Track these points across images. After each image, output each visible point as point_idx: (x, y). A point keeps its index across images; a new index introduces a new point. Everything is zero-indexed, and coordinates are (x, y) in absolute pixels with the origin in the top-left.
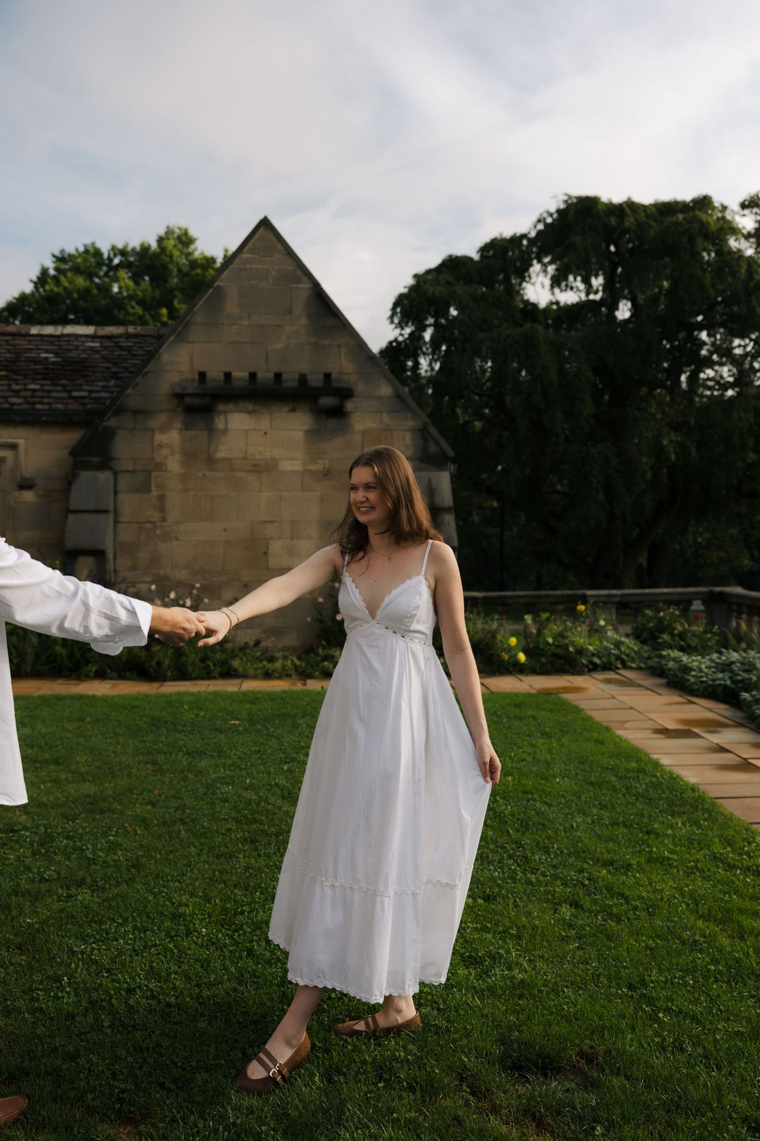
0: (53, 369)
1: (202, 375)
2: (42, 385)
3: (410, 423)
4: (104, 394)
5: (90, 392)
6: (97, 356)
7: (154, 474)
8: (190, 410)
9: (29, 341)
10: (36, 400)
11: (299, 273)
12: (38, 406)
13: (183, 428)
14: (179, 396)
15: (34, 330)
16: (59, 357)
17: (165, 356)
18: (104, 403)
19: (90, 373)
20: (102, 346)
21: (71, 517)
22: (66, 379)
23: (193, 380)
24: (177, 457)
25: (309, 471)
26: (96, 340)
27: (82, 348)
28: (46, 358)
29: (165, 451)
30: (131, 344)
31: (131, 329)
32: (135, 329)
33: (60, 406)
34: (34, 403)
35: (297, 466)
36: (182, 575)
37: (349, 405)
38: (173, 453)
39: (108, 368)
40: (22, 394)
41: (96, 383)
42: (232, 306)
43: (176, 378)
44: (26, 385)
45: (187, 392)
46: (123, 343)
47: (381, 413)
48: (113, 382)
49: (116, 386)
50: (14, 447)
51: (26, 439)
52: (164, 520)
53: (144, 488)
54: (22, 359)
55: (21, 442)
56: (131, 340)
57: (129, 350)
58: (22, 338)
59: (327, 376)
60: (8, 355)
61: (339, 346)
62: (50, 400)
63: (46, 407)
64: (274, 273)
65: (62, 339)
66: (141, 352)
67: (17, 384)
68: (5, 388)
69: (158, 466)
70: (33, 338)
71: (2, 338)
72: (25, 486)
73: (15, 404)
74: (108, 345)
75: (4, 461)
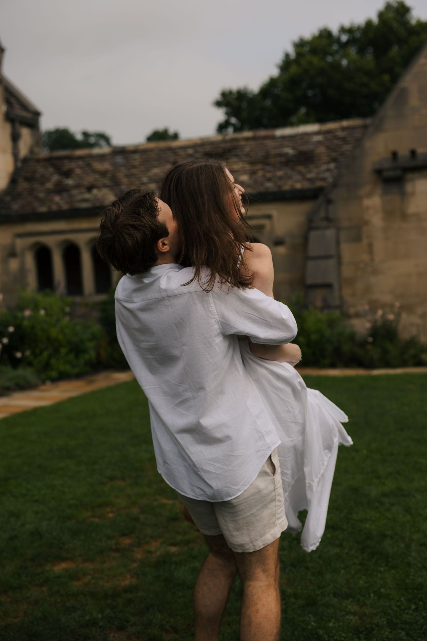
1: (395, 155)
2: (286, 172)
4: (328, 175)
6: (322, 147)
7: (364, 228)
8: (388, 181)
9: (276, 141)
12: (283, 188)
13: (383, 194)
14: (379, 172)
15: (279, 132)
16: (295, 150)
17: (367, 144)
19: (317, 161)
20: (325, 139)
21: (309, 262)
23: (388, 159)
24: (380, 215)
26: (320, 135)
27: (311, 142)
28: (287, 152)
29: (372, 211)
30: (345, 135)
31: (345, 123)
32: (348, 122)
33: (298, 186)
36: (387, 298)
38: (376, 213)
39: (330, 156)
40: (273, 180)
42: (414, 100)
43: (376, 158)
44: (275, 173)
45: (384, 168)
46: (340, 134)
48: (333, 166)
50: (269, 217)
51: (277, 211)
52: (372, 260)
53: (357, 238)
54: (271, 155)
55: (274, 213)
56: (345, 132)
58: (270, 140)
60: (262, 153)
63: (289, 187)
65: (297, 137)
67: (269, 173)
68: (262, 177)
69: (366, 223)
70: (278, 139)
71: (258, 142)
72: (279, 243)
73: (269, 187)
74: (329, 138)
75: (264, 227)
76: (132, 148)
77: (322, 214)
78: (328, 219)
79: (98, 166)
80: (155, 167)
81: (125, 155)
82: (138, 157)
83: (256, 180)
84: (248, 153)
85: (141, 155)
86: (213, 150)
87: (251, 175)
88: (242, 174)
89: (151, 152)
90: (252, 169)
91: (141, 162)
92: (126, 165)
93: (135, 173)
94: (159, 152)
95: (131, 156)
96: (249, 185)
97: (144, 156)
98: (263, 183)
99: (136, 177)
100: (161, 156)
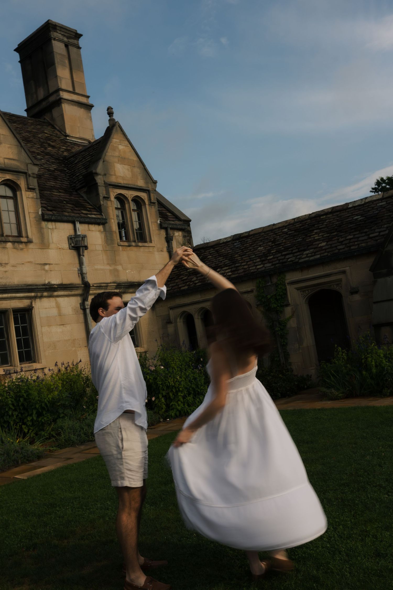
0: (360, 224)
2: (354, 235)
4: (387, 232)
5: (380, 232)
6: (384, 210)
9: (348, 212)
10: (351, 244)
12: (352, 248)
16: (364, 217)
18: (385, 238)
20: (387, 203)
21: (374, 305)
22: (367, 228)
26: (383, 201)
27: (375, 208)
28: (356, 219)
33: (364, 245)
34: (350, 247)
39: (390, 216)
40: (344, 243)
41: (383, 226)
44: (346, 237)
51: (350, 266)
54: (344, 223)
55: (347, 269)
58: (344, 212)
60: (337, 223)
62: (359, 242)
63: (357, 247)
65: (364, 206)
67: (342, 238)
70: (350, 210)
71: (335, 214)
72: (354, 292)
73: (341, 249)
74: (390, 201)
75: (341, 281)
79: (222, 251)
80: (260, 246)
81: (241, 240)
82: (249, 240)
83: (331, 245)
84: (326, 225)
85: (251, 238)
86: (300, 227)
87: (327, 242)
88: (321, 242)
89: (258, 235)
90: (328, 236)
91: (251, 244)
92: (240, 248)
93: (246, 252)
94: (263, 234)
95: (244, 240)
96: (326, 249)
97: (253, 239)
98: (336, 247)
99: (246, 256)
100: (265, 237)
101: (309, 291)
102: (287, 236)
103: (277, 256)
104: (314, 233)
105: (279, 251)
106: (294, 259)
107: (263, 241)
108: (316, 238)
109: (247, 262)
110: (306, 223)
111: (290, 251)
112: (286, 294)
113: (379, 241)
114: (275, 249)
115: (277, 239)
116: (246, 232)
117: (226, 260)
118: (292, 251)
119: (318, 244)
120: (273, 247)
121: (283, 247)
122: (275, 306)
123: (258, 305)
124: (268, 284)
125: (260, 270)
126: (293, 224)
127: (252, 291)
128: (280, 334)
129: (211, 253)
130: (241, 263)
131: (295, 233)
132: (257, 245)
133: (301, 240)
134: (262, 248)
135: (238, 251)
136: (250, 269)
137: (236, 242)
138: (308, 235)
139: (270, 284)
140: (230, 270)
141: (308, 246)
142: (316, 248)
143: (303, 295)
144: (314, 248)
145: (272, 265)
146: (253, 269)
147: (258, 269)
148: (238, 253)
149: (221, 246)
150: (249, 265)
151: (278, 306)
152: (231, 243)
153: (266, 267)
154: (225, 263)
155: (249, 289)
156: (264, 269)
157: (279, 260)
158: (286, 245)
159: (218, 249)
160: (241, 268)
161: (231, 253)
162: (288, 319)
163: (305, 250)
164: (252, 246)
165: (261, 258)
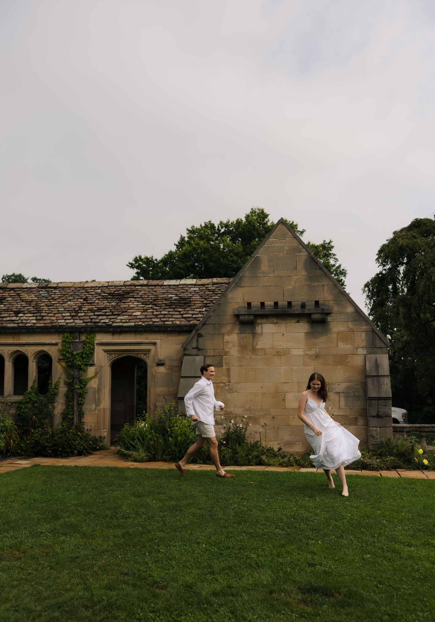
0: (174, 303)
1: (249, 304)
2: (169, 311)
3: (365, 327)
4: (200, 315)
5: (193, 314)
6: (197, 295)
7: (224, 357)
8: (243, 323)
9: (163, 288)
10: (165, 319)
11: (301, 247)
12: (166, 323)
13: (239, 332)
14: (237, 316)
15: (166, 282)
16: (178, 297)
17: (230, 295)
18: (199, 320)
19: (193, 304)
20: (199, 290)
21: (182, 380)
22: (181, 308)
23: (244, 307)
24: (236, 348)
25: (307, 355)
26: (196, 287)
27: (189, 291)
28: (171, 297)
29: (230, 345)
30: (214, 288)
31: (215, 280)
32: (217, 280)
33: (178, 323)
35: (301, 352)
36: (239, 411)
37: (329, 319)
38: (234, 346)
39: (202, 301)
40: (159, 316)
41: (195, 310)
42: (264, 267)
43: (236, 306)
44: (161, 312)
45: (240, 314)
46: (211, 287)
47: (347, 322)
48: (204, 309)
49: (206, 311)
50: (154, 344)
51: (161, 340)
52: (230, 382)
53: (219, 364)
54: (159, 298)
55: (158, 341)
56: (214, 286)
57: (213, 291)
58: (159, 287)
59: (317, 303)
60: (152, 296)
61: (323, 286)
62: (173, 319)
63: (170, 323)
64: (287, 248)
65: (179, 287)
66: (219, 292)
67: (156, 311)
68: (151, 313)
69: (226, 353)
70: (165, 287)
71: (150, 287)
72: (160, 364)
73: (155, 322)
74: (202, 289)
75: (150, 351)
76: (55, 285)
77: (194, 345)
78: (197, 348)
79: (25, 296)
80: (70, 300)
81: (47, 290)
82: (58, 291)
83: (146, 316)
84: (141, 296)
85: (60, 290)
86: (115, 291)
87: (142, 312)
88: (136, 311)
89: (68, 289)
90: (143, 307)
91: (59, 296)
92: (47, 297)
93: (54, 304)
94: (74, 289)
95: (52, 291)
96: (140, 319)
97: (62, 291)
98: (151, 318)
99: (54, 307)
100: (75, 292)
101: (116, 355)
102: (100, 297)
103: (89, 314)
104: (129, 301)
105: (91, 310)
106: (108, 321)
107: (73, 296)
108: (130, 306)
109: (55, 314)
110: (120, 289)
111: (103, 312)
112: (92, 354)
113: (191, 322)
114: (87, 307)
115: (89, 298)
116: (54, 283)
117: (29, 306)
118: (106, 312)
119: (133, 312)
120: (85, 305)
121: (95, 307)
122: (80, 363)
123: (60, 360)
124: (76, 341)
125: (69, 325)
126: (107, 287)
127: (56, 344)
128: (79, 392)
129: (11, 296)
130: (48, 313)
131: (109, 297)
132: (66, 299)
133: (115, 304)
134: (72, 303)
135: (44, 301)
136: (59, 321)
137: (42, 291)
138: (123, 301)
139: (78, 340)
140: (34, 318)
141: (123, 312)
142: (131, 315)
143: (109, 358)
144: (129, 315)
145: (84, 323)
146: (62, 322)
147: (67, 323)
148: (44, 302)
149: (24, 291)
150: (57, 317)
151: (82, 364)
152: (35, 290)
153: (76, 323)
154: (28, 309)
155: (54, 342)
156: (73, 324)
157: (92, 319)
158: (99, 306)
159: (20, 293)
160: (46, 317)
161: (36, 301)
162: (90, 379)
163: (118, 315)
164: (61, 298)
165: (70, 313)
